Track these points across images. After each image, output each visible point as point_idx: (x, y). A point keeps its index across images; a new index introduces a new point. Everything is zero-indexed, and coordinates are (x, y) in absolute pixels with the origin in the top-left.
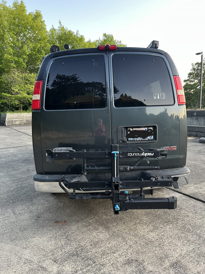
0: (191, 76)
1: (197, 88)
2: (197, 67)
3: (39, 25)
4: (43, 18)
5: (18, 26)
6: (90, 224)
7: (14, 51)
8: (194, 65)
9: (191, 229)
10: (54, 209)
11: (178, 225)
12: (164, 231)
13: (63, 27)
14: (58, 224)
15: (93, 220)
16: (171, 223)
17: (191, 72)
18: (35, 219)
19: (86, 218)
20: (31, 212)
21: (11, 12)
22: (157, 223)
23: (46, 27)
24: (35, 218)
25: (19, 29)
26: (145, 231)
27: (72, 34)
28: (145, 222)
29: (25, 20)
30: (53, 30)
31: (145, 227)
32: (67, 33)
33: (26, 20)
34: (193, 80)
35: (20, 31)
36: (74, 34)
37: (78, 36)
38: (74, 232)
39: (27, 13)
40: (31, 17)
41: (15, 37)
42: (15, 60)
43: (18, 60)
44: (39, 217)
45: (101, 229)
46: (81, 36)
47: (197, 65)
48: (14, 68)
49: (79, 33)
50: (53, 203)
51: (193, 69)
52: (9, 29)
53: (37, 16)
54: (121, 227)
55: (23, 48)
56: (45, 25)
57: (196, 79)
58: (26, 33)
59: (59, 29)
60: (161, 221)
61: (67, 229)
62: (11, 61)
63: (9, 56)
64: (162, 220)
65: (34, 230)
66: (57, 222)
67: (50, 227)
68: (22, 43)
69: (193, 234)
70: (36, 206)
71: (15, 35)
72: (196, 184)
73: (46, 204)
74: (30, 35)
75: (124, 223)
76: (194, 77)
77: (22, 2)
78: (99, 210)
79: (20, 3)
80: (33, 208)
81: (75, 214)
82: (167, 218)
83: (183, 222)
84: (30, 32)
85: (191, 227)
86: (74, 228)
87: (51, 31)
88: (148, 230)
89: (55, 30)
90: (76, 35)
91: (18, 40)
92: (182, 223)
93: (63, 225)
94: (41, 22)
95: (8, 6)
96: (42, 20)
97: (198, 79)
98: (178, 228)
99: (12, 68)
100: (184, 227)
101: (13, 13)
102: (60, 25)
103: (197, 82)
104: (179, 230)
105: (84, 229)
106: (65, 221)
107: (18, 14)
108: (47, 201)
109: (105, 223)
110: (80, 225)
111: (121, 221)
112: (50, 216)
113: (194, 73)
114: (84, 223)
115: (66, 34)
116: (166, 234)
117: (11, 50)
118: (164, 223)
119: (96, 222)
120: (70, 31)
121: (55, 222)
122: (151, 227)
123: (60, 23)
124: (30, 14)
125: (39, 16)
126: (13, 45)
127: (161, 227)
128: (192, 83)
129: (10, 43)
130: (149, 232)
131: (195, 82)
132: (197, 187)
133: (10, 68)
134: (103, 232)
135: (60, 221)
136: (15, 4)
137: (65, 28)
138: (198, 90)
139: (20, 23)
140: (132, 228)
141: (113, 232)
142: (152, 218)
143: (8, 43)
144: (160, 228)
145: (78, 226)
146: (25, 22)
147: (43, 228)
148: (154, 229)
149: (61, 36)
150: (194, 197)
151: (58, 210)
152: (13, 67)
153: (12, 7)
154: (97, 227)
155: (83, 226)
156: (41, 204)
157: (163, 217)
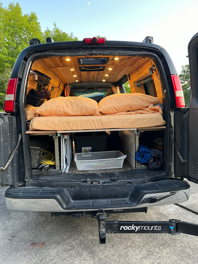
0: (181, 78)
1: (188, 89)
2: (187, 69)
3: (34, 27)
4: (38, 20)
5: (13, 27)
6: (73, 248)
7: (8, 51)
8: (184, 67)
9: (191, 254)
10: (33, 226)
11: (176, 248)
12: (160, 257)
13: (58, 29)
14: (35, 247)
15: (76, 242)
16: (168, 246)
17: (181, 74)
18: (9, 240)
19: (68, 239)
20: (6, 229)
21: (7, 14)
22: (152, 245)
23: (41, 28)
24: (9, 238)
25: (14, 30)
26: (138, 258)
27: (66, 36)
28: (137, 244)
29: (20, 22)
30: (48, 32)
31: (138, 252)
32: (62, 34)
33: (22, 21)
34: (183, 81)
35: (15, 31)
36: (68, 36)
37: (72, 37)
38: (52, 259)
39: (23, 15)
40: (26, 19)
41: (10, 37)
42: (10, 60)
43: (12, 60)
44: (14, 237)
45: (85, 254)
46: (75, 38)
47: (187, 67)
48: (8, 68)
49: (73, 35)
50: (33, 217)
51: (183, 71)
52: (5, 30)
53: (33, 18)
54: (110, 252)
55: (18, 48)
56: (40, 27)
57: (186, 81)
58: (21, 34)
59: (54, 31)
60: (156, 244)
61: (45, 254)
62: (5, 61)
63: (4, 56)
64: (157, 241)
65: (6, 254)
66: (34, 244)
67: (24, 251)
68: (17, 44)
69: (194, 261)
70: (12, 220)
71: (10, 36)
72: (194, 193)
73: (25, 219)
74: (25, 36)
75: (113, 246)
76: (184, 79)
77: (18, 4)
78: (84, 227)
79: (16, 5)
80: (9, 224)
81: (56, 233)
82: (163, 239)
83: (182, 245)
84: (25, 33)
85: (191, 252)
86: (53, 253)
87: (45, 32)
88: (141, 256)
89: (50, 32)
90: (70, 37)
91: (13, 41)
92: (180, 246)
93: (40, 248)
94: (36, 24)
95: (4, 8)
96: (37, 22)
97: (188, 81)
98: (176, 253)
99: (6, 68)
100: (183, 251)
101: (8, 14)
102: (54, 27)
103: (187, 83)
104: (177, 256)
105: (66, 255)
106: (44, 243)
107: (14, 16)
108: (26, 215)
109: (91, 245)
110: (60, 248)
111: (110, 243)
112: (27, 235)
113: (184, 75)
114: (66, 246)
115: (60, 36)
116: (163, 261)
117: (6, 50)
118: (160, 246)
119: (80, 244)
120: (64, 33)
121: (31, 244)
122: (144, 252)
123: (55, 25)
124: (25, 16)
125: (34, 18)
126: (7, 45)
127: (156, 251)
128: (182, 84)
129: (5, 43)
130: (143, 260)
131: (185, 83)
132: (194, 197)
133: (4, 68)
134: (87, 259)
135: (37, 243)
136: (11, 6)
137: (60, 30)
138: (188, 91)
139: (15, 24)
140: (123, 253)
141: (99, 260)
142: (146, 239)
143: (3, 43)
144: (155, 253)
145: (57, 250)
146: (20, 23)
147: (17, 252)
148: (148, 255)
149: (56, 38)
150: (192, 210)
151: (37, 227)
152: (7, 66)
153: (8, 9)
154: (80, 252)
155: (64, 250)
156: (19, 219)
157: (159, 237)
